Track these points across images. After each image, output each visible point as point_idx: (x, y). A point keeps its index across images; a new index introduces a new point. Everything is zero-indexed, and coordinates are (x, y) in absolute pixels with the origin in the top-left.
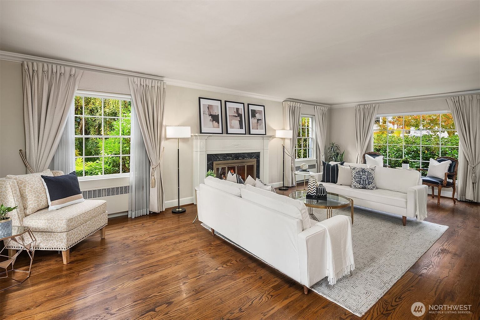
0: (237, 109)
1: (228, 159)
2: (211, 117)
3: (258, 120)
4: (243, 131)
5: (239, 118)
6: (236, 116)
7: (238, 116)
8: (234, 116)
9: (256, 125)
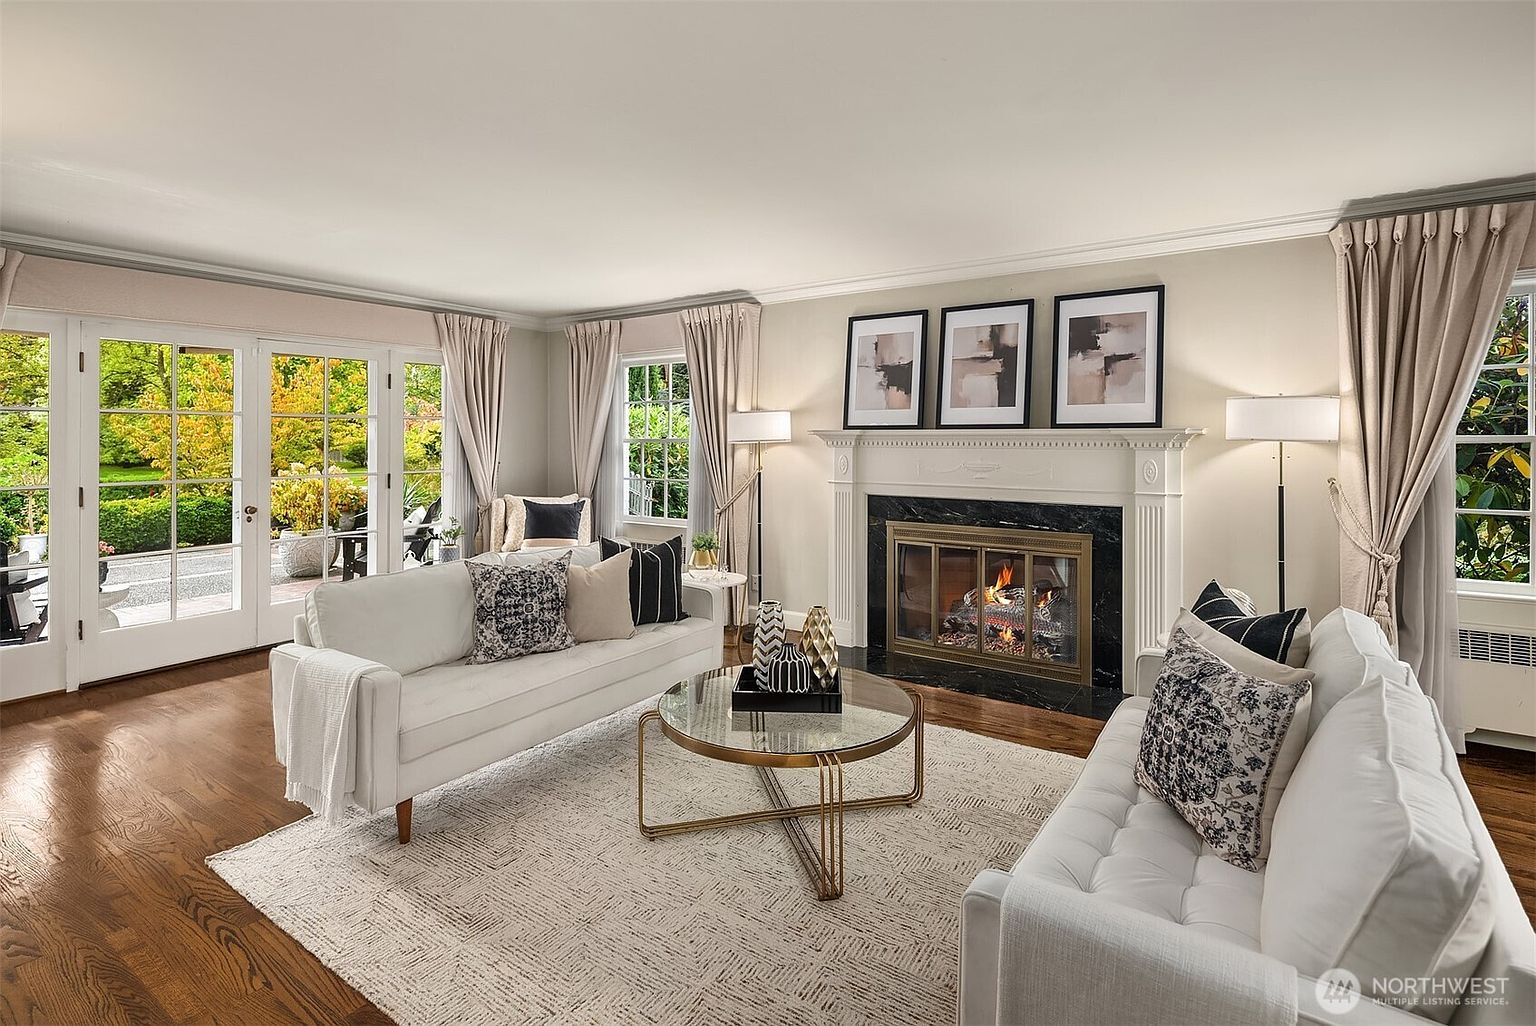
0: (992, 332)
1: (948, 521)
2: (882, 373)
3: (1110, 361)
4: (1015, 414)
5: (997, 366)
6: (986, 359)
7: (993, 358)
8: (974, 359)
9: (1097, 382)
